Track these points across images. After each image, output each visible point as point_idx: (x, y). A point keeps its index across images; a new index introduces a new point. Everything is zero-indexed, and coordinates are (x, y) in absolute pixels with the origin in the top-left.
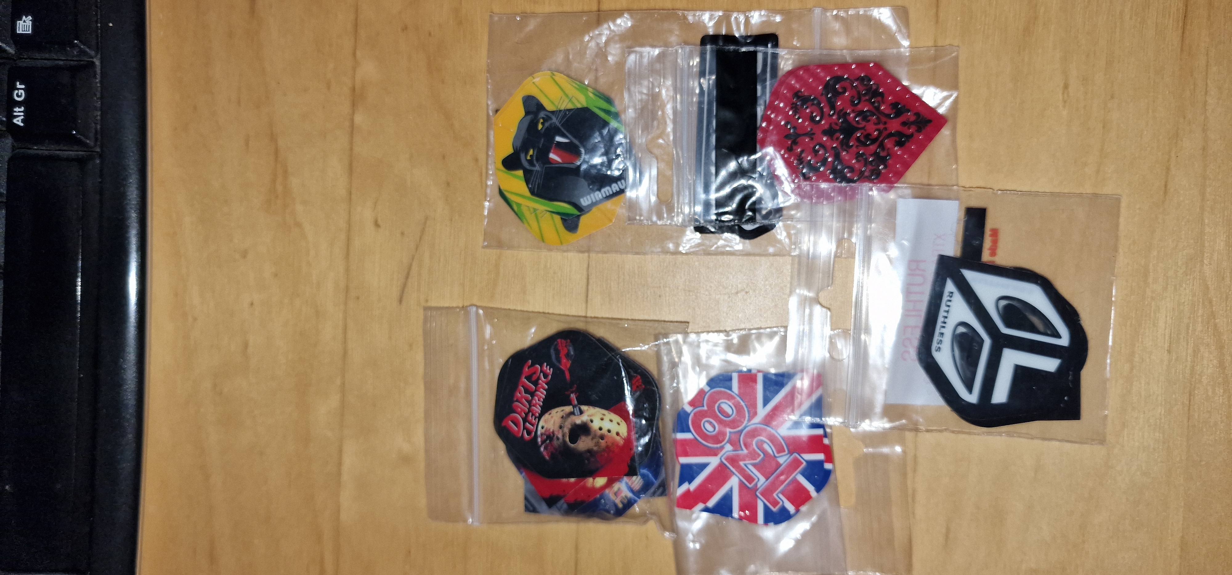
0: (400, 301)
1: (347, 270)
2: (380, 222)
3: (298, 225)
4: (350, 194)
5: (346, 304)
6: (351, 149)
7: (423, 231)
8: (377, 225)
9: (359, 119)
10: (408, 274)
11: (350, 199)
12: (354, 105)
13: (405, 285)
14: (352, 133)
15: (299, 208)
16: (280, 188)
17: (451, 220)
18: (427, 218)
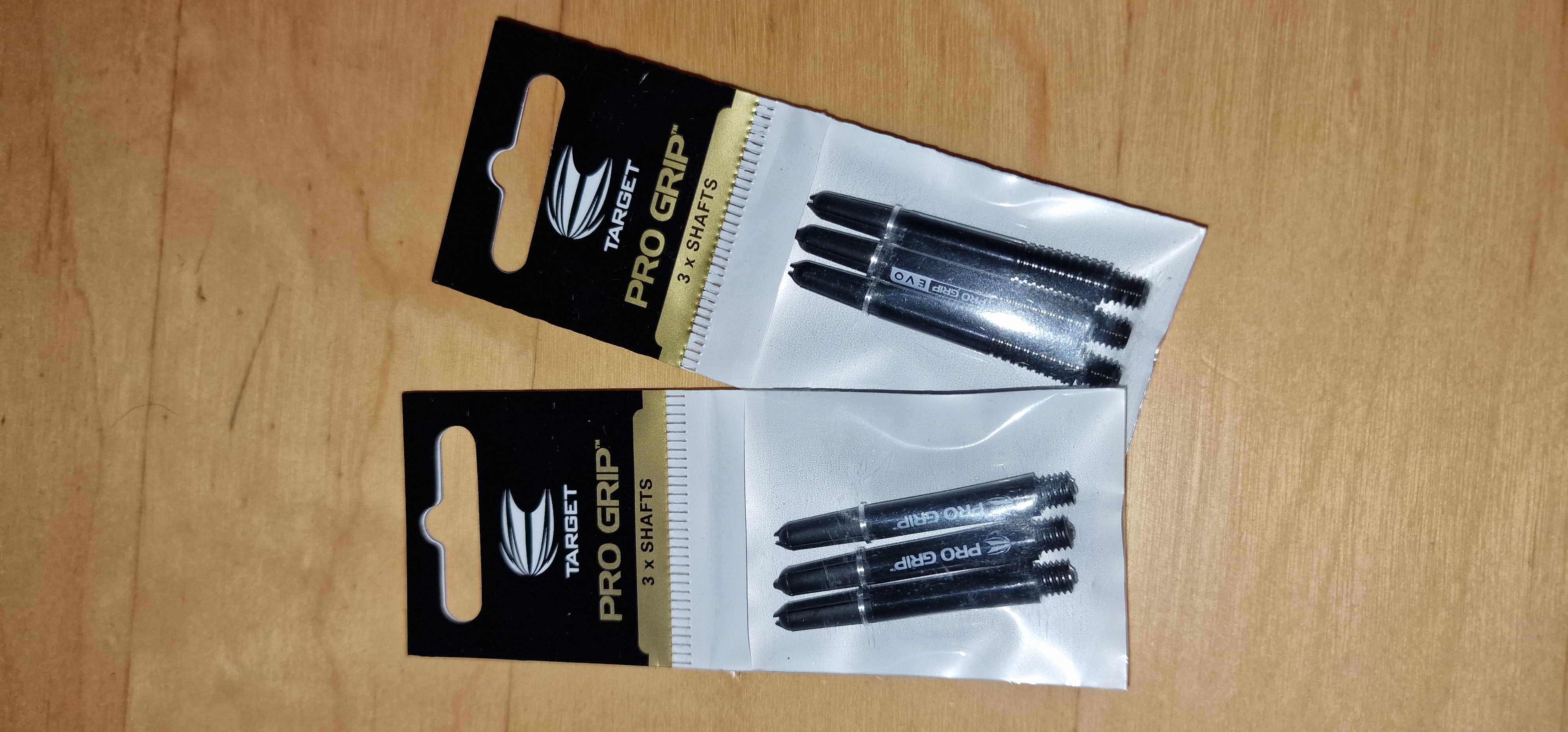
0: (232, 425)
1: (152, 370)
2: (205, 292)
3: (81, 293)
4: (162, 243)
5: (146, 427)
6: (167, 170)
7: (272, 309)
8: (201, 296)
9: (180, 121)
10: (245, 380)
11: (161, 253)
12: (174, 98)
13: (240, 397)
14: (169, 143)
15: (82, 265)
16: (54, 231)
17: (316, 292)
18: (278, 288)
